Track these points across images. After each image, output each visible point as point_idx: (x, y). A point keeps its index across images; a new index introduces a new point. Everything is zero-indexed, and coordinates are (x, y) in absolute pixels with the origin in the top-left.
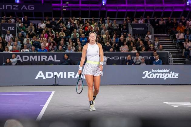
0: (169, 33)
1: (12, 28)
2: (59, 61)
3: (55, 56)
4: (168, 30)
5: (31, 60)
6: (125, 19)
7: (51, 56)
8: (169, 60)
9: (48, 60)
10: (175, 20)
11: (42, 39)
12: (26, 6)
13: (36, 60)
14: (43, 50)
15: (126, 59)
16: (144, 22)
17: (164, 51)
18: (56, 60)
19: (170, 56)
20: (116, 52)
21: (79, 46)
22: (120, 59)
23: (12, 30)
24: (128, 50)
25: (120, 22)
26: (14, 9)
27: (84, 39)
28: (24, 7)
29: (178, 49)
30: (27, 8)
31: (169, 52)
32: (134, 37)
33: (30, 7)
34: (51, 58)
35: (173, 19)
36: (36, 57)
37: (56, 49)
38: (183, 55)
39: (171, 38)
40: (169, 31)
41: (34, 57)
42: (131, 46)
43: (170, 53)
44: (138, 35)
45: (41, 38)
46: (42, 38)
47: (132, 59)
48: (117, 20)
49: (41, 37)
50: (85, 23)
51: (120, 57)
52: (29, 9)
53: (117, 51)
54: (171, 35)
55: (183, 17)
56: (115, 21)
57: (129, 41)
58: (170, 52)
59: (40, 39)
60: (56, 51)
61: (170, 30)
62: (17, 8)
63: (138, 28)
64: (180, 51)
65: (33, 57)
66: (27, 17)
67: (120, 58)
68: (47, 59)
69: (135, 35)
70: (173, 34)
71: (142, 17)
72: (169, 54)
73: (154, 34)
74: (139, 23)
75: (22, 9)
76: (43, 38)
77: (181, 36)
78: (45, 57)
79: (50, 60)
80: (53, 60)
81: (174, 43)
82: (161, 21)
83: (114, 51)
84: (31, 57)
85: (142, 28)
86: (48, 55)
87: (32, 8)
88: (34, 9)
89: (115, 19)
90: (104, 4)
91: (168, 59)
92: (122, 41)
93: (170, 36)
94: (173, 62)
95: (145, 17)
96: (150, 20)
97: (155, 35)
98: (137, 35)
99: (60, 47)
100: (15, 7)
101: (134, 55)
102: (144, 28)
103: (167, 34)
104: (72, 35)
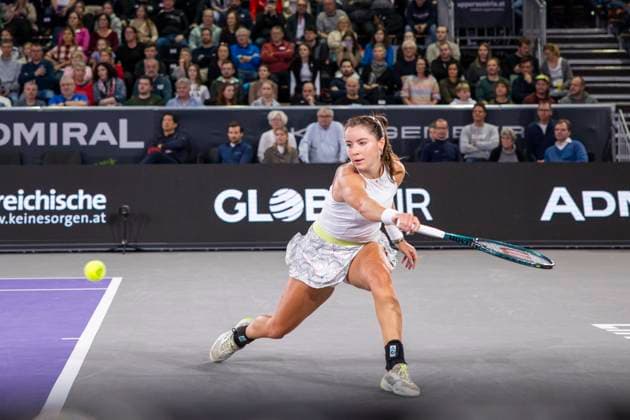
2: (140, 145)
3: (123, 124)
4: (610, 12)
5: (17, 142)
7: (103, 126)
8: (613, 139)
9: (93, 142)
11: (67, 52)
13: (41, 142)
15: (426, 136)
17: (593, 102)
18: (125, 144)
19: (618, 125)
20: (382, 105)
21: (226, 82)
22: (403, 136)
24: (438, 96)
27: (247, 48)
31: (612, 106)
32: (463, 43)
34: (103, 133)
36: (39, 128)
39: (620, 44)
41: (33, 130)
42: (450, 82)
43: (617, 111)
44: (481, 33)
45: (63, 49)
46: (68, 47)
47: (455, 136)
49: (63, 43)
51: (403, 128)
53: (387, 103)
54: (622, 35)
57: (440, 58)
58: (618, 108)
59: (59, 52)
61: (619, 11)
63: (478, 4)
65: (29, 129)
67: (403, 132)
68: (88, 137)
69: (467, 32)
72: (614, 115)
76: (72, 49)
78: (77, 130)
79: (99, 143)
80: (113, 142)
83: (376, 103)
84: (19, 127)
85: (495, 4)
86: (91, 119)
91: (610, 136)
92: (407, 59)
93: (619, 37)
97: (550, 31)
98: (476, 31)
99: (143, 84)
101: (466, 117)
102: (502, 4)
103: (606, 27)
104: (193, 32)
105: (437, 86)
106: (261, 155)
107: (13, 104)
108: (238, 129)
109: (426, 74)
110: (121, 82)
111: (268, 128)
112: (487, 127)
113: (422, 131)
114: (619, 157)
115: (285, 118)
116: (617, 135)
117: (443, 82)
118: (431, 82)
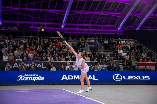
0: (111, 49)
1: (2, 43)
2: (45, 67)
3: (43, 64)
6: (81, 38)
7: (39, 64)
10: (114, 40)
11: (28, 52)
12: (11, 28)
14: (31, 60)
16: (95, 41)
18: (43, 67)
19: (120, 65)
21: (56, 57)
23: (3, 45)
25: (78, 41)
26: (2, 29)
28: (10, 28)
29: (120, 60)
30: (12, 29)
31: (119, 62)
33: (14, 29)
34: (39, 65)
35: (113, 40)
36: (28, 64)
37: (40, 59)
38: (125, 64)
39: (113, 52)
40: (111, 48)
41: (28, 65)
42: (92, 58)
43: (120, 63)
46: (28, 51)
48: (76, 39)
50: (54, 41)
52: (13, 30)
55: (119, 39)
56: (75, 40)
58: (120, 62)
60: (41, 61)
62: (4, 29)
64: (122, 61)
66: (12, 35)
70: (115, 50)
71: (92, 38)
73: (104, 49)
74: (91, 41)
75: (8, 29)
76: (29, 51)
77: (121, 51)
79: (38, 67)
80: (41, 67)
81: (116, 56)
82: (105, 41)
86: (37, 63)
87: (16, 29)
88: (17, 30)
89: (75, 39)
90: (62, 28)
91: (118, 67)
94: (122, 69)
95: (95, 38)
96: (98, 40)
99: (44, 58)
100: (3, 28)
101: (96, 64)
102: (95, 46)
103: (110, 49)
104: (48, 49)
105: (90, 59)
106: (66, 70)
107: (22, 60)
108: (63, 65)
109: (88, 57)
110: (40, 57)
111: (67, 65)
112: (100, 65)
113: (90, 66)
114: (120, 70)
115: (69, 63)
116: (120, 67)
117: (91, 58)
118: (89, 58)
